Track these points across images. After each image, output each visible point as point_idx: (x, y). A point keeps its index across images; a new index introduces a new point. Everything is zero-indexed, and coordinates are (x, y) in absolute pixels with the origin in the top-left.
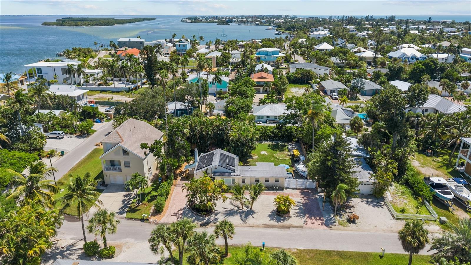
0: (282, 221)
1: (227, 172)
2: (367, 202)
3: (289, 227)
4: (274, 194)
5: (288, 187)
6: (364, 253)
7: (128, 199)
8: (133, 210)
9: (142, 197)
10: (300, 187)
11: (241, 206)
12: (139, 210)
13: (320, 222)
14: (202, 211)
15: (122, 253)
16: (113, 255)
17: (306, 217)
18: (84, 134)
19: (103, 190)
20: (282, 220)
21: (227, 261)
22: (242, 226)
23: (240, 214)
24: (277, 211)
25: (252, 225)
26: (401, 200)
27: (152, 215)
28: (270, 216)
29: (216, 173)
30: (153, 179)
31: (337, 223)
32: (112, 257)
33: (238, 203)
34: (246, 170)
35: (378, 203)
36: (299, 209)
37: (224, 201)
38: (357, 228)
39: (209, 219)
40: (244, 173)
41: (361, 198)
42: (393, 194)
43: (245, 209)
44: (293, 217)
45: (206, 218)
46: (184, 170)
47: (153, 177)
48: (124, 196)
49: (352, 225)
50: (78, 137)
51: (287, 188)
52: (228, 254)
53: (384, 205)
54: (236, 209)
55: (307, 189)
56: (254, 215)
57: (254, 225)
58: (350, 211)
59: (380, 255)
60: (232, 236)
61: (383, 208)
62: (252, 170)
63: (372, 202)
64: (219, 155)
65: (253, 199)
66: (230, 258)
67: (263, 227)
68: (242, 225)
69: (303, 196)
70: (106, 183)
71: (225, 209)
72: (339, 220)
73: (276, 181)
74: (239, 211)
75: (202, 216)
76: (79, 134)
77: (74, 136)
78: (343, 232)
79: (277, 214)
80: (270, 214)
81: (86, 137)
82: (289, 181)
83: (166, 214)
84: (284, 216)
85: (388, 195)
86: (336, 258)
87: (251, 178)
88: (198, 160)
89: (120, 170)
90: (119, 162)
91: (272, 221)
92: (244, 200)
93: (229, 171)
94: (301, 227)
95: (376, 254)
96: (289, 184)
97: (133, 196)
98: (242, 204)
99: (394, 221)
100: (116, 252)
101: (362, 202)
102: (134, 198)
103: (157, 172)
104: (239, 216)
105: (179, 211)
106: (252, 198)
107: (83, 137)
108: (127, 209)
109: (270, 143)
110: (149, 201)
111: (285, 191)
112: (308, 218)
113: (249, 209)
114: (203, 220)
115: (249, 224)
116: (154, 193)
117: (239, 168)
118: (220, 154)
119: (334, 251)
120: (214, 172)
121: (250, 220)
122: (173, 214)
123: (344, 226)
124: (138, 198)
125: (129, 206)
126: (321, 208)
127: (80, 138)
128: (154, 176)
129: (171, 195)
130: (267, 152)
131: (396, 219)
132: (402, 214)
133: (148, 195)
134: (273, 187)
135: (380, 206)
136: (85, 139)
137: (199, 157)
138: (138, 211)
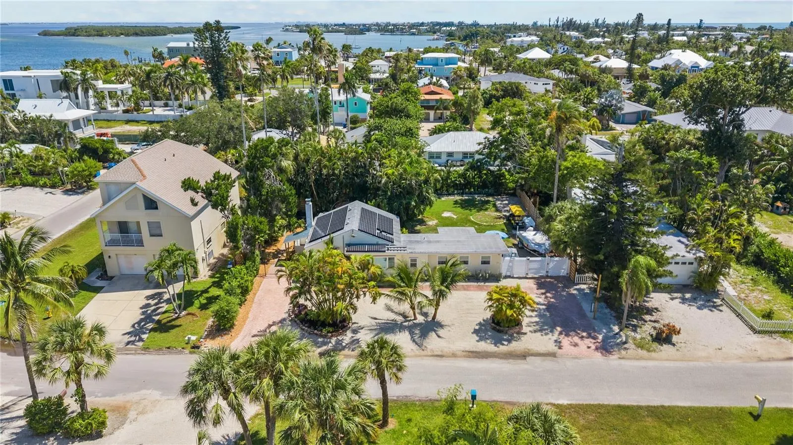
0: (505, 343)
1: (377, 244)
2: (684, 300)
3: (524, 356)
4: (480, 289)
5: (508, 274)
6: (712, 408)
7: (156, 304)
8: (163, 327)
9: (188, 298)
10: (535, 274)
11: (412, 312)
12: (180, 326)
13: (589, 342)
14: (324, 324)
15: (127, 426)
16: (101, 432)
17: (556, 333)
18: (81, 187)
19: (103, 287)
20: (505, 340)
21: (388, 436)
22: (416, 356)
23: (411, 329)
24: (493, 322)
25: (440, 353)
26: (755, 294)
27: (207, 337)
28: (476, 332)
29: (353, 246)
30: (216, 263)
31: (630, 345)
32: (99, 435)
33: (405, 307)
34: (418, 242)
35: (709, 301)
36: (539, 316)
37: (374, 299)
38: (679, 353)
39: (339, 343)
40: (413, 246)
41: (669, 293)
42: (736, 283)
43: (420, 319)
44: (529, 333)
45: (334, 340)
46: (283, 247)
47: (215, 260)
48: (148, 298)
49: (666, 347)
50: (67, 192)
51: (506, 277)
52: (390, 420)
53: (721, 305)
54: (400, 319)
55: (551, 277)
56: (441, 332)
57: (444, 354)
58: (653, 318)
59: (751, 414)
60: (400, 374)
61: (721, 311)
62: (429, 242)
63: (694, 299)
64: (359, 213)
65: (440, 295)
66: (394, 431)
67: (465, 356)
68: (417, 353)
69: (543, 291)
70: (109, 274)
71: (375, 319)
72: (634, 339)
73: (484, 263)
74: (406, 324)
75: (325, 337)
76: (69, 187)
77: (58, 191)
78: (650, 364)
79: (494, 329)
80: (477, 327)
81: (83, 193)
82: (510, 261)
83: (242, 334)
84: (511, 331)
85: (726, 285)
86: (649, 422)
87: (430, 255)
88: (314, 223)
89: (140, 243)
90: (138, 223)
91: (482, 343)
92: (419, 299)
93: (381, 241)
94: (553, 355)
95: (742, 410)
96: (510, 268)
97: (166, 296)
98: (413, 308)
99: (755, 338)
100: (108, 423)
101: (672, 299)
102: (168, 301)
103: (226, 251)
104: (407, 333)
105: (270, 326)
106: (435, 293)
107: (78, 193)
108: (150, 326)
109: (458, 198)
110: (203, 307)
111: (504, 283)
112: (561, 333)
113: (430, 319)
114: (324, 344)
115: (432, 350)
116: (215, 292)
117: (401, 238)
118: (360, 209)
119: (640, 407)
120: (349, 245)
121: (433, 342)
122: (256, 333)
123: (649, 351)
124: (178, 302)
125: (157, 318)
126: (590, 315)
127: (70, 195)
128: (218, 258)
129: (255, 294)
130: (455, 213)
131: (760, 332)
132: (768, 321)
133: (201, 295)
134: (477, 275)
135: (715, 307)
136: (81, 196)
137: (316, 218)
138: (177, 329)
